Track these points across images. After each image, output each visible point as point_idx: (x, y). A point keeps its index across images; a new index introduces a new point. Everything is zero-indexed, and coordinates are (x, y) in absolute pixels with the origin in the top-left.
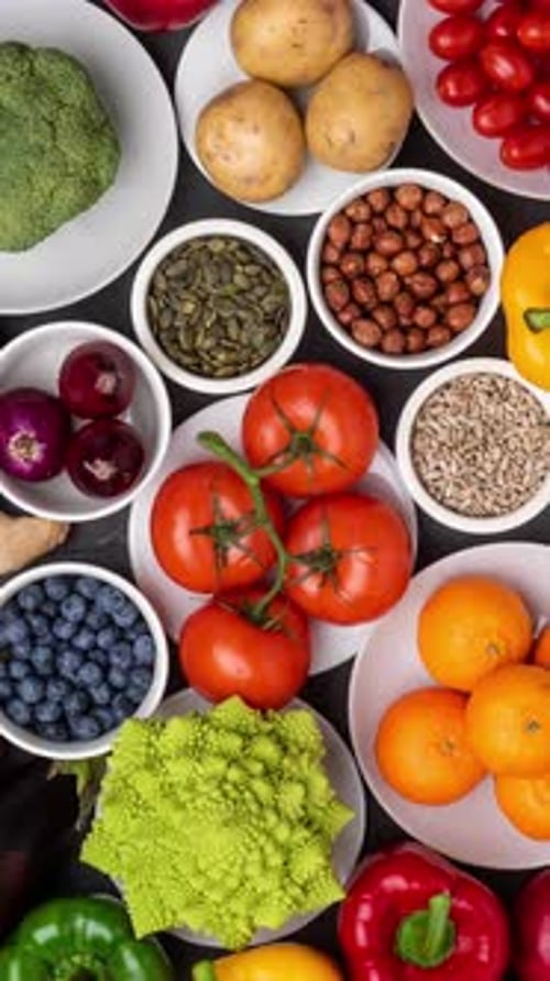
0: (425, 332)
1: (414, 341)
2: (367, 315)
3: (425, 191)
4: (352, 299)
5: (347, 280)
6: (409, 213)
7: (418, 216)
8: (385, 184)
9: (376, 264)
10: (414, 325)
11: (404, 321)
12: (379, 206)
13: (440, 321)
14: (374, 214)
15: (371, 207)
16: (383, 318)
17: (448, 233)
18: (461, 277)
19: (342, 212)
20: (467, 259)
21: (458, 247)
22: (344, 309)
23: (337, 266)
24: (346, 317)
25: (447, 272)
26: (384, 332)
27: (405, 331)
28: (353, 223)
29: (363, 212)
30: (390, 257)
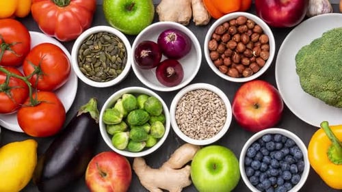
0: (223, 64)
1: (218, 62)
2: (219, 42)
3: (268, 43)
4: (222, 35)
5: (227, 31)
6: (258, 41)
7: (259, 44)
8: (264, 29)
9: (237, 37)
10: (223, 60)
11: (223, 56)
12: (255, 30)
13: (229, 67)
14: (252, 29)
15: (254, 28)
16: (221, 48)
17: (258, 56)
18: (247, 66)
19: (248, 19)
20: (253, 66)
21: (255, 62)
22: (217, 34)
23: (230, 26)
24: (215, 36)
25: (246, 61)
26: (216, 50)
27: (220, 57)
28: (246, 23)
29: (251, 25)
30: (241, 41)
